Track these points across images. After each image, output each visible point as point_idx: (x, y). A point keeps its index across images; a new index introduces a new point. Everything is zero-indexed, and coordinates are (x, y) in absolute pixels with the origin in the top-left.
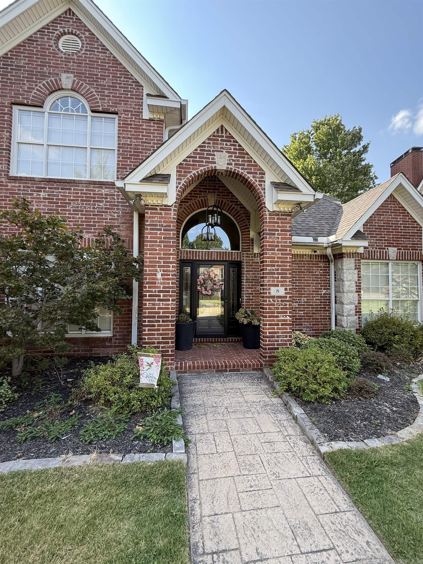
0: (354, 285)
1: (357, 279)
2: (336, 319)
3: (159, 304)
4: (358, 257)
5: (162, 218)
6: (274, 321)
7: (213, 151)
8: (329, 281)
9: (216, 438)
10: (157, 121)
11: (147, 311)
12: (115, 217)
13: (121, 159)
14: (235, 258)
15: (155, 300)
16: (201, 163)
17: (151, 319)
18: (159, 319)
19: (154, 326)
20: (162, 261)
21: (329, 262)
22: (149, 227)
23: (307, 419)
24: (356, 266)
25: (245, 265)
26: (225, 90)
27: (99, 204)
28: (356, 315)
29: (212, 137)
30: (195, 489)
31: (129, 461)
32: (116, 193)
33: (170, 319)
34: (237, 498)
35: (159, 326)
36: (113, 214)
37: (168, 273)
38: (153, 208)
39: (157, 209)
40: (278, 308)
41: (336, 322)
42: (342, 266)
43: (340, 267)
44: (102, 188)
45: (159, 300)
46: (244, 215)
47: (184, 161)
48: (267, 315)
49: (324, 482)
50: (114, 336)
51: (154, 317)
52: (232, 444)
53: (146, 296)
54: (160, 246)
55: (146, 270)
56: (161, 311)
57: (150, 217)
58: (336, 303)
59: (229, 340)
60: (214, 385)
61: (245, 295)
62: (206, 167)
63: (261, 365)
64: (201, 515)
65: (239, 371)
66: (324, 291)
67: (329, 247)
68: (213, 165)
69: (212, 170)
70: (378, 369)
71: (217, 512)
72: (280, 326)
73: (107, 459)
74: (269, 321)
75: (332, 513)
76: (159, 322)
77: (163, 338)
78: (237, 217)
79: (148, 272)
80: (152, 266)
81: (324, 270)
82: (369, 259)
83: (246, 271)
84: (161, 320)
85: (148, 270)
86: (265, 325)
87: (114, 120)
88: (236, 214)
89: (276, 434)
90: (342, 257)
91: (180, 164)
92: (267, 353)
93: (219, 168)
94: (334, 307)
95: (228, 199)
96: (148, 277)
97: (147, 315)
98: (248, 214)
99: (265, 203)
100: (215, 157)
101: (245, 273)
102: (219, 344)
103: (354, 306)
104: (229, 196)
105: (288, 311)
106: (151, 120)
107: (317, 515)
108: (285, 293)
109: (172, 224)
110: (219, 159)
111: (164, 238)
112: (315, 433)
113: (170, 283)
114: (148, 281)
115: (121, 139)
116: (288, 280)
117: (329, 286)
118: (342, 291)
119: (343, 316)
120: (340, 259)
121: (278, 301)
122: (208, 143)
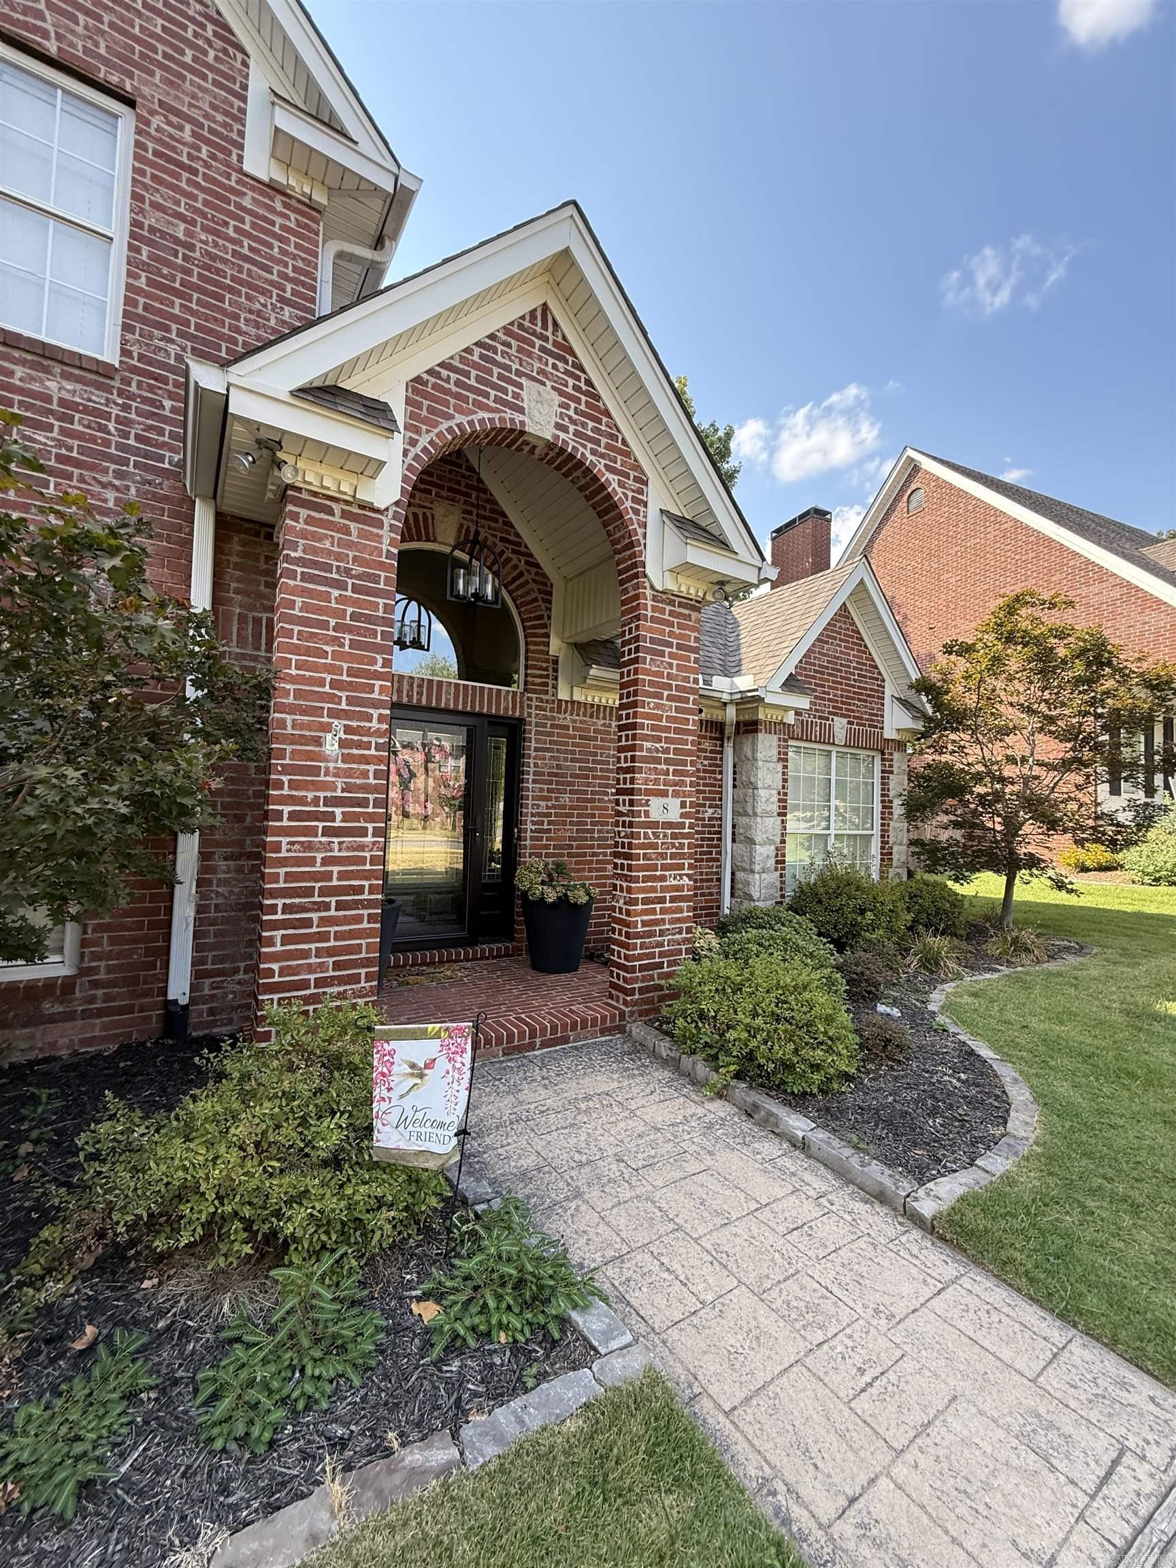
0: (775, 799)
1: (780, 784)
2: (733, 880)
3: (328, 847)
4: (786, 733)
5: (351, 545)
6: (654, 889)
7: (519, 373)
8: (721, 786)
9: (665, 1260)
10: (299, 201)
11: (282, 871)
12: (105, 501)
13: (142, 283)
14: (506, 709)
15: (312, 832)
16: (480, 398)
17: (297, 901)
18: (327, 900)
19: (308, 923)
20: (343, 695)
21: (722, 740)
22: (299, 570)
23: (836, 1143)
24: (779, 753)
25: (532, 731)
26: (575, 203)
27: (28, 432)
28: (776, 869)
29: (515, 329)
30: (741, 1448)
31: (491, 1450)
32: (115, 411)
33: (365, 896)
34: (860, 1422)
35: (324, 921)
36: (97, 489)
37: (365, 739)
38: (320, 502)
39: (331, 512)
40: (663, 856)
41: (732, 887)
42: (754, 751)
43: (749, 754)
44: (47, 370)
45: (327, 832)
46: (535, 587)
47: (430, 372)
48: (641, 874)
49: (977, 1289)
50: (83, 972)
51: (309, 892)
52: (720, 1263)
53: (279, 815)
54: (337, 641)
55: (283, 721)
56: (336, 869)
57: (304, 535)
58: (734, 841)
59: (483, 951)
60: (526, 1094)
61: (529, 819)
62: (497, 416)
63: (622, 1014)
64: (820, 1525)
65: (567, 1042)
66: (711, 811)
67: (731, 701)
68: (518, 417)
69: (512, 431)
70: (869, 992)
71: (850, 1493)
72: (668, 905)
73: (397, 1479)
74: (643, 890)
75: (1050, 1362)
76: (327, 907)
77: (337, 966)
78: (518, 588)
79: (289, 730)
80: (305, 711)
81: (712, 759)
82: (802, 739)
83: (536, 749)
84: (333, 900)
85: (289, 724)
86: (634, 902)
87: (111, 120)
88: (514, 580)
89: (792, 1198)
90: (756, 731)
91: (418, 379)
92: (636, 980)
93: (531, 431)
94: (729, 851)
95: (494, 529)
96: (289, 748)
97: (282, 885)
98: (545, 584)
99: (643, 565)
100: (524, 394)
101: (533, 754)
102: (455, 966)
103: (773, 848)
104: (496, 521)
105: (686, 862)
106: (273, 188)
107: (1034, 1381)
108: (682, 816)
109: (383, 574)
110: (533, 404)
111: (354, 616)
112: (878, 1173)
113: (371, 775)
114: (287, 761)
115: (147, 206)
116: (688, 780)
117: (721, 799)
118: (750, 812)
119: (752, 871)
120: (750, 737)
121: (665, 836)
122: (504, 344)
